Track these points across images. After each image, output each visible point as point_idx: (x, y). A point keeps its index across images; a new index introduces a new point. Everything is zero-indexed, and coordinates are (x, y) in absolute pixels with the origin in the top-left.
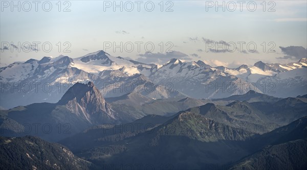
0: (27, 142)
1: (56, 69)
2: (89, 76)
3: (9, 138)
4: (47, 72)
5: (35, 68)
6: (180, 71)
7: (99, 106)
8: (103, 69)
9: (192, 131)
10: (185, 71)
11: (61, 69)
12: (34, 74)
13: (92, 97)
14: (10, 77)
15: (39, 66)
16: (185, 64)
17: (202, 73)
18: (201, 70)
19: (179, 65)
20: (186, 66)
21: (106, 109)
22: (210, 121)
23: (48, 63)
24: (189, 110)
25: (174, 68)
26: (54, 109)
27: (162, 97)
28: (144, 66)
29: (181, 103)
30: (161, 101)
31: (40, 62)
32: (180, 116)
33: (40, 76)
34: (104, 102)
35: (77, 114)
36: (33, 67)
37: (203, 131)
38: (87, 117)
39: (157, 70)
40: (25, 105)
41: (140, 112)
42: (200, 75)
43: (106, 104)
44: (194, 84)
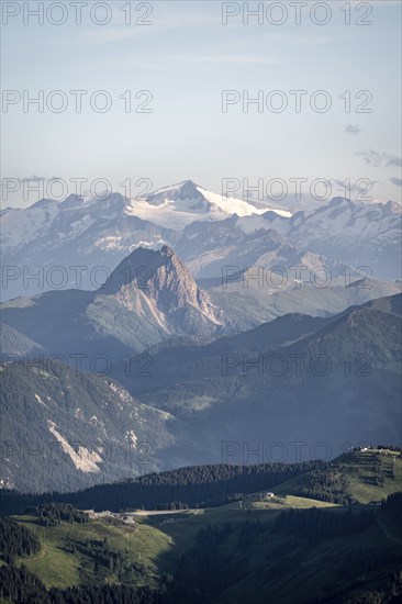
1: (95, 220)
2: (162, 235)
4: (78, 226)
5: (51, 218)
6: (351, 223)
7: (185, 296)
8: (192, 218)
9: (375, 348)
10: (360, 223)
11: (106, 220)
12: (51, 230)
13: (169, 279)
15: (61, 215)
16: (360, 208)
18: (393, 220)
19: (349, 210)
20: (363, 212)
21: (200, 302)
23: (77, 208)
24: (369, 304)
25: (338, 217)
26: (92, 302)
28: (276, 212)
29: (353, 288)
31: (61, 205)
32: (351, 316)
33: (62, 235)
34: (194, 288)
35: (138, 313)
36: (48, 215)
37: (398, 346)
38: (160, 319)
39: (303, 221)
40: (33, 295)
41: (269, 308)
42: (391, 231)
43: (198, 291)
44: (380, 250)
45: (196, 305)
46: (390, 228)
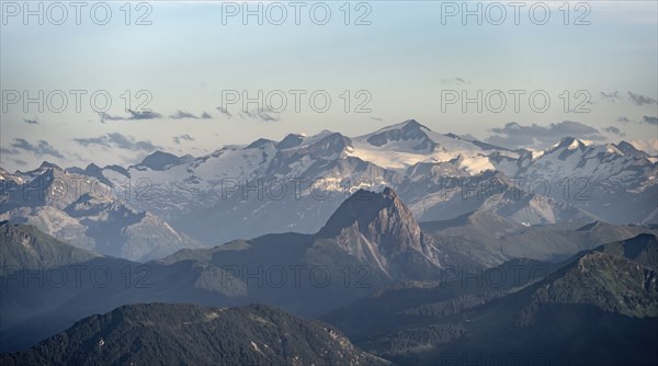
0: (252, 317)
1: (314, 161)
2: (384, 176)
3: (213, 310)
4: (296, 167)
5: (269, 159)
6: (582, 164)
7: (408, 240)
8: (414, 159)
9: (607, 294)
10: (591, 164)
11: (326, 161)
12: (268, 171)
13: (392, 221)
14: (217, 179)
15: (279, 155)
16: (592, 149)
17: (628, 168)
18: (626, 161)
19: (580, 151)
20: (594, 153)
21: (423, 246)
22: (646, 272)
23: (296, 148)
24: (601, 248)
25: (568, 158)
26: (311, 246)
27: (544, 220)
28: (503, 153)
29: (584, 232)
30: (541, 228)
31: (280, 145)
32: (581, 262)
33: (280, 176)
34: (417, 232)
35: (359, 258)
36: (265, 155)
37: (631, 293)
38: (382, 263)
39: (531, 163)
40: (249, 238)
41: (495, 252)
42: (624, 172)
43: (422, 235)
44: (612, 192)
45: (420, 249)
46: (623, 170)
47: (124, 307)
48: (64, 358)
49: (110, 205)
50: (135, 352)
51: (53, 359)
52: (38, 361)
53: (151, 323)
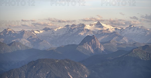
1: (78, 29)
2: (93, 33)
3: (57, 60)
4: (75, 31)
5: (69, 29)
6: (134, 30)
7: (98, 46)
8: (100, 29)
9: (139, 57)
10: (136, 30)
11: (81, 30)
12: (69, 31)
13: (94, 42)
14: (58, 33)
15: (71, 28)
16: (136, 27)
17: (143, 31)
18: (143, 30)
19: (133, 28)
20: (136, 28)
21: (101, 47)
22: (147, 53)
23: (75, 27)
24: (137, 48)
25: (131, 29)
26: (78, 47)
28: (117, 28)
31: (71, 26)
32: (133, 50)
33: (71, 33)
34: (99, 44)
35: (87, 49)
36: (68, 28)
37: (144, 57)
38: (92, 51)
39: (123, 30)
41: (116, 49)
44: (140, 36)
45: (100, 48)
47: (39, 59)
48: (26, 70)
49: (36, 38)
50: (41, 68)
51: (24, 70)
52: (21, 70)
53: (44, 63)
